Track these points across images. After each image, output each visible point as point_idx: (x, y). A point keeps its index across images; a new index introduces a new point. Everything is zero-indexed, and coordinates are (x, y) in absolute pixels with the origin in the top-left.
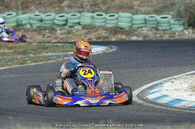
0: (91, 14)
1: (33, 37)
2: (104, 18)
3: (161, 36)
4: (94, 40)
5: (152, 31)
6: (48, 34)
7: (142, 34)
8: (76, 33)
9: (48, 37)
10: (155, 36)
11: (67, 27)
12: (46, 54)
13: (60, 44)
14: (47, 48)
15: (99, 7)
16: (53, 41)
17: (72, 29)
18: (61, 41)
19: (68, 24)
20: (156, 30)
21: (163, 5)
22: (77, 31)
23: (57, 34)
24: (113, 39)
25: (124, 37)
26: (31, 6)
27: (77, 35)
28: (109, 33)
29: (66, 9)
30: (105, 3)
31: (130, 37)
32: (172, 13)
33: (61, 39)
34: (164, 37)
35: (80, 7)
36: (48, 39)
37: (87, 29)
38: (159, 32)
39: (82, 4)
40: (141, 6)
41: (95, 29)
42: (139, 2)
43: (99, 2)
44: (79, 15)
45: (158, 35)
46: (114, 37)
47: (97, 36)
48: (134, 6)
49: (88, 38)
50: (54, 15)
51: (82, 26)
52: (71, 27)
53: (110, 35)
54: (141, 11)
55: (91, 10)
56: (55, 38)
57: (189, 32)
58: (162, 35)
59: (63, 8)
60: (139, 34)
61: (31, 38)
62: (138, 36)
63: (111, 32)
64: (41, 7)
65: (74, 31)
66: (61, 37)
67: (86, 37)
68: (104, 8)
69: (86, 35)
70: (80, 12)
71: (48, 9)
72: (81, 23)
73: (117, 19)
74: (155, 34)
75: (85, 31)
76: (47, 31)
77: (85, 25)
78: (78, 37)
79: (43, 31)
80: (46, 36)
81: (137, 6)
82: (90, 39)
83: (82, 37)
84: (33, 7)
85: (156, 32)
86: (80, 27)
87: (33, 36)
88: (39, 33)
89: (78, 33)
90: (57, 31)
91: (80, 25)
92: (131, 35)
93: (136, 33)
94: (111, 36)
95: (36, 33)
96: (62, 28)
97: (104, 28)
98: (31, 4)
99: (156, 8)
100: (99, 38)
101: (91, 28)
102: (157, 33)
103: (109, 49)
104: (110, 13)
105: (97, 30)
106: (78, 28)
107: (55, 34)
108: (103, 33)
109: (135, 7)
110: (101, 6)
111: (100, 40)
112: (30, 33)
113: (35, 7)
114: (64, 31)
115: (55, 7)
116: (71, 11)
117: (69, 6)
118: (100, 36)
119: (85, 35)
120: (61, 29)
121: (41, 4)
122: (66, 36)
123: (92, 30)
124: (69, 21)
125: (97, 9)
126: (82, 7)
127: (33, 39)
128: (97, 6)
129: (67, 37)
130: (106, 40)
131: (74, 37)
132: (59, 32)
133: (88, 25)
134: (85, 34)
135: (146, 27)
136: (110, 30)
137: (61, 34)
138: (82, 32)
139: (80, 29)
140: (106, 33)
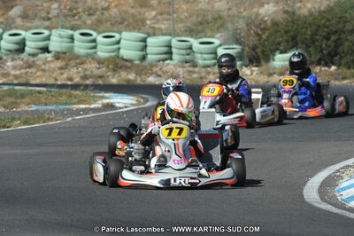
2: (93, 41)
3: (201, 78)
4: (77, 80)
5: (184, 67)
7: (166, 72)
8: (43, 67)
10: (189, 77)
11: (23, 56)
13: (44, 89)
15: (80, 18)
17: (35, 59)
18: (15, 82)
19: (27, 49)
20: (190, 66)
21: (200, 19)
22: (45, 64)
23: (6, 67)
24: (114, 81)
25: (132, 76)
27: (44, 70)
28: (104, 69)
29: (19, 21)
30: (91, 12)
31: (143, 77)
32: (218, 35)
33: (16, 77)
34: (206, 78)
35: (44, 19)
37: (64, 59)
38: (197, 69)
39: (48, 13)
40: (158, 21)
41: (78, 61)
42: (154, 13)
43: (80, 10)
44: (46, 33)
45: (195, 76)
46: (113, 77)
47: (82, 74)
48: (146, 19)
49: (65, 76)
51: (53, 53)
52: (34, 55)
53: (107, 71)
54: (160, 29)
55: (68, 25)
56: (4, 75)
57: (252, 72)
58: (203, 75)
59: (13, 19)
60: (160, 73)
62: (160, 76)
63: (108, 67)
65: (39, 63)
66: (13, 72)
67: (62, 74)
68: (89, 22)
69: (62, 71)
70: (47, 28)
72: (51, 49)
73: (118, 42)
74: (190, 72)
75: (59, 64)
77: (58, 53)
78: (47, 74)
81: (151, 20)
82: (71, 79)
83: (54, 75)
85: (191, 69)
86: (49, 56)
89: (46, 67)
90: (6, 61)
91: (49, 52)
92: (146, 74)
93: (155, 69)
94: (109, 73)
96: (16, 57)
99: (189, 25)
100: (87, 77)
101: (70, 60)
102: (194, 72)
103: (142, 101)
104: (104, 32)
105: (82, 63)
106: (46, 58)
107: (3, 68)
108: (92, 67)
109: (148, 22)
111: (88, 82)
114: (19, 62)
116: (29, 24)
117: (25, 16)
118: (87, 73)
119: (59, 71)
120: (13, 60)
122: (23, 71)
123: (73, 63)
124: (28, 43)
125: (78, 22)
126: (49, 19)
128: (76, 18)
129: (26, 73)
130: (100, 82)
131: (39, 73)
132: (9, 64)
133: (65, 53)
134: (61, 68)
135: (171, 59)
136: (106, 64)
137: (14, 68)
138: (52, 65)
139: (49, 59)
140: (99, 68)
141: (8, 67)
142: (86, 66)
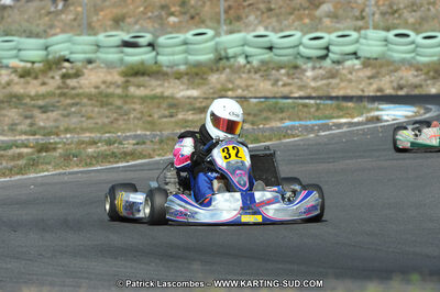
0: (383, 34)
1: (252, 86)
2: (413, 43)
4: (389, 91)
6: (285, 78)
8: (349, 76)
9: (284, 85)
11: (327, 63)
12: (279, 124)
13: (312, 102)
14: (282, 110)
15: (400, 16)
16: (296, 95)
17: (341, 67)
18: (314, 95)
19: (330, 55)
22: (351, 73)
23: (304, 78)
24: (433, 91)
26: (247, 17)
27: (350, 81)
28: (423, 77)
29: (327, 21)
33: (314, 89)
35: (357, 19)
36: (286, 90)
37: (374, 67)
39: (362, 11)
41: (391, 68)
43: (402, 6)
44: (354, 35)
46: (434, 84)
47: (395, 84)
49: (374, 86)
50: (298, 34)
51: (362, 60)
52: (338, 62)
53: (426, 80)
55: (382, 24)
56: (301, 88)
59: (320, 19)
61: (248, 87)
63: (427, 73)
64: (269, 17)
65: (345, 72)
66: (313, 84)
67: (371, 84)
68: (411, 20)
69: (372, 81)
70: (357, 29)
71: (286, 23)
72: (359, 54)
75: (368, 72)
76: (283, 71)
77: (369, 59)
78: (353, 84)
79: (274, 72)
80: (280, 83)
82: (380, 90)
83: (361, 87)
84: (252, 18)
86: (357, 63)
87: (251, 82)
88: (266, 77)
89: (353, 77)
90: (305, 71)
91: (357, 58)
94: (429, 82)
95: (257, 76)
96: (318, 65)
97: (411, 65)
98: (247, 10)
100: (401, 88)
101: (381, 66)
103: (422, 111)
104: (426, 31)
105: (396, 71)
106: (354, 65)
107: (301, 79)
108: (409, 76)
110: (406, 14)
111: (401, 93)
112: (244, 76)
113: (256, 17)
114: (321, 71)
115: (300, 18)
116: (338, 25)
117: (334, 16)
118: (402, 82)
119: (368, 81)
120: (314, 68)
121: (270, 10)
122: (324, 82)
123: (384, 70)
124: (332, 48)
125: (395, 21)
126: (363, 18)
127: (252, 89)
128: (396, 15)
129: (328, 85)
130: (416, 92)
131: (343, 85)
132: (309, 74)
133: (376, 59)
134: (369, 78)
136: (425, 70)
137: (315, 79)
138: (361, 74)
139: (358, 67)
140: (417, 76)
141: (308, 78)
142: (400, 74)
